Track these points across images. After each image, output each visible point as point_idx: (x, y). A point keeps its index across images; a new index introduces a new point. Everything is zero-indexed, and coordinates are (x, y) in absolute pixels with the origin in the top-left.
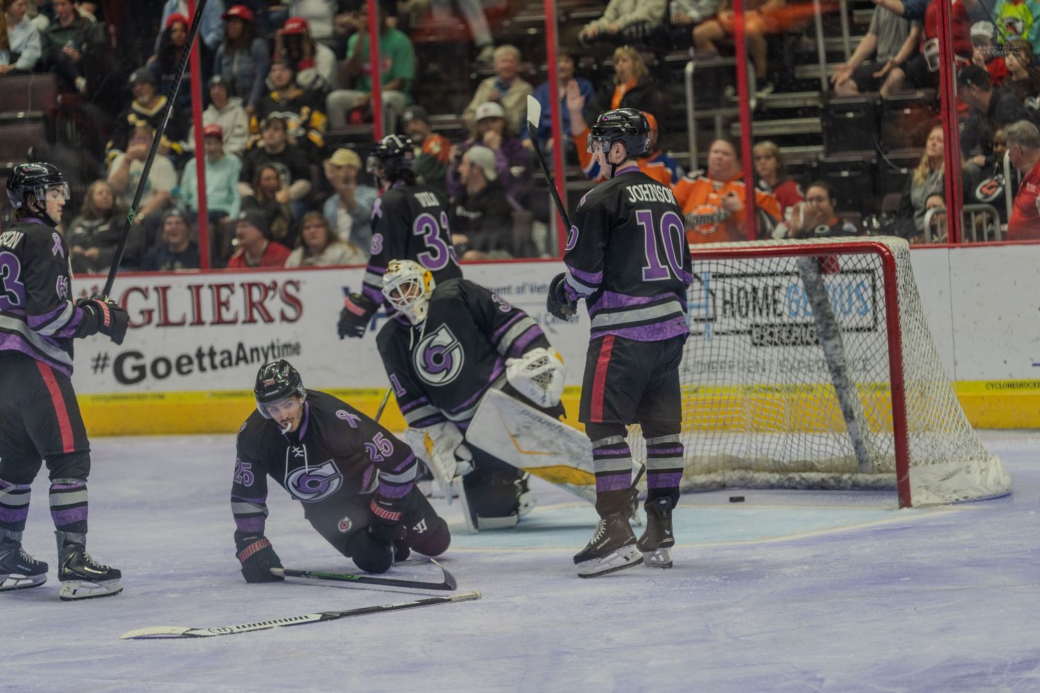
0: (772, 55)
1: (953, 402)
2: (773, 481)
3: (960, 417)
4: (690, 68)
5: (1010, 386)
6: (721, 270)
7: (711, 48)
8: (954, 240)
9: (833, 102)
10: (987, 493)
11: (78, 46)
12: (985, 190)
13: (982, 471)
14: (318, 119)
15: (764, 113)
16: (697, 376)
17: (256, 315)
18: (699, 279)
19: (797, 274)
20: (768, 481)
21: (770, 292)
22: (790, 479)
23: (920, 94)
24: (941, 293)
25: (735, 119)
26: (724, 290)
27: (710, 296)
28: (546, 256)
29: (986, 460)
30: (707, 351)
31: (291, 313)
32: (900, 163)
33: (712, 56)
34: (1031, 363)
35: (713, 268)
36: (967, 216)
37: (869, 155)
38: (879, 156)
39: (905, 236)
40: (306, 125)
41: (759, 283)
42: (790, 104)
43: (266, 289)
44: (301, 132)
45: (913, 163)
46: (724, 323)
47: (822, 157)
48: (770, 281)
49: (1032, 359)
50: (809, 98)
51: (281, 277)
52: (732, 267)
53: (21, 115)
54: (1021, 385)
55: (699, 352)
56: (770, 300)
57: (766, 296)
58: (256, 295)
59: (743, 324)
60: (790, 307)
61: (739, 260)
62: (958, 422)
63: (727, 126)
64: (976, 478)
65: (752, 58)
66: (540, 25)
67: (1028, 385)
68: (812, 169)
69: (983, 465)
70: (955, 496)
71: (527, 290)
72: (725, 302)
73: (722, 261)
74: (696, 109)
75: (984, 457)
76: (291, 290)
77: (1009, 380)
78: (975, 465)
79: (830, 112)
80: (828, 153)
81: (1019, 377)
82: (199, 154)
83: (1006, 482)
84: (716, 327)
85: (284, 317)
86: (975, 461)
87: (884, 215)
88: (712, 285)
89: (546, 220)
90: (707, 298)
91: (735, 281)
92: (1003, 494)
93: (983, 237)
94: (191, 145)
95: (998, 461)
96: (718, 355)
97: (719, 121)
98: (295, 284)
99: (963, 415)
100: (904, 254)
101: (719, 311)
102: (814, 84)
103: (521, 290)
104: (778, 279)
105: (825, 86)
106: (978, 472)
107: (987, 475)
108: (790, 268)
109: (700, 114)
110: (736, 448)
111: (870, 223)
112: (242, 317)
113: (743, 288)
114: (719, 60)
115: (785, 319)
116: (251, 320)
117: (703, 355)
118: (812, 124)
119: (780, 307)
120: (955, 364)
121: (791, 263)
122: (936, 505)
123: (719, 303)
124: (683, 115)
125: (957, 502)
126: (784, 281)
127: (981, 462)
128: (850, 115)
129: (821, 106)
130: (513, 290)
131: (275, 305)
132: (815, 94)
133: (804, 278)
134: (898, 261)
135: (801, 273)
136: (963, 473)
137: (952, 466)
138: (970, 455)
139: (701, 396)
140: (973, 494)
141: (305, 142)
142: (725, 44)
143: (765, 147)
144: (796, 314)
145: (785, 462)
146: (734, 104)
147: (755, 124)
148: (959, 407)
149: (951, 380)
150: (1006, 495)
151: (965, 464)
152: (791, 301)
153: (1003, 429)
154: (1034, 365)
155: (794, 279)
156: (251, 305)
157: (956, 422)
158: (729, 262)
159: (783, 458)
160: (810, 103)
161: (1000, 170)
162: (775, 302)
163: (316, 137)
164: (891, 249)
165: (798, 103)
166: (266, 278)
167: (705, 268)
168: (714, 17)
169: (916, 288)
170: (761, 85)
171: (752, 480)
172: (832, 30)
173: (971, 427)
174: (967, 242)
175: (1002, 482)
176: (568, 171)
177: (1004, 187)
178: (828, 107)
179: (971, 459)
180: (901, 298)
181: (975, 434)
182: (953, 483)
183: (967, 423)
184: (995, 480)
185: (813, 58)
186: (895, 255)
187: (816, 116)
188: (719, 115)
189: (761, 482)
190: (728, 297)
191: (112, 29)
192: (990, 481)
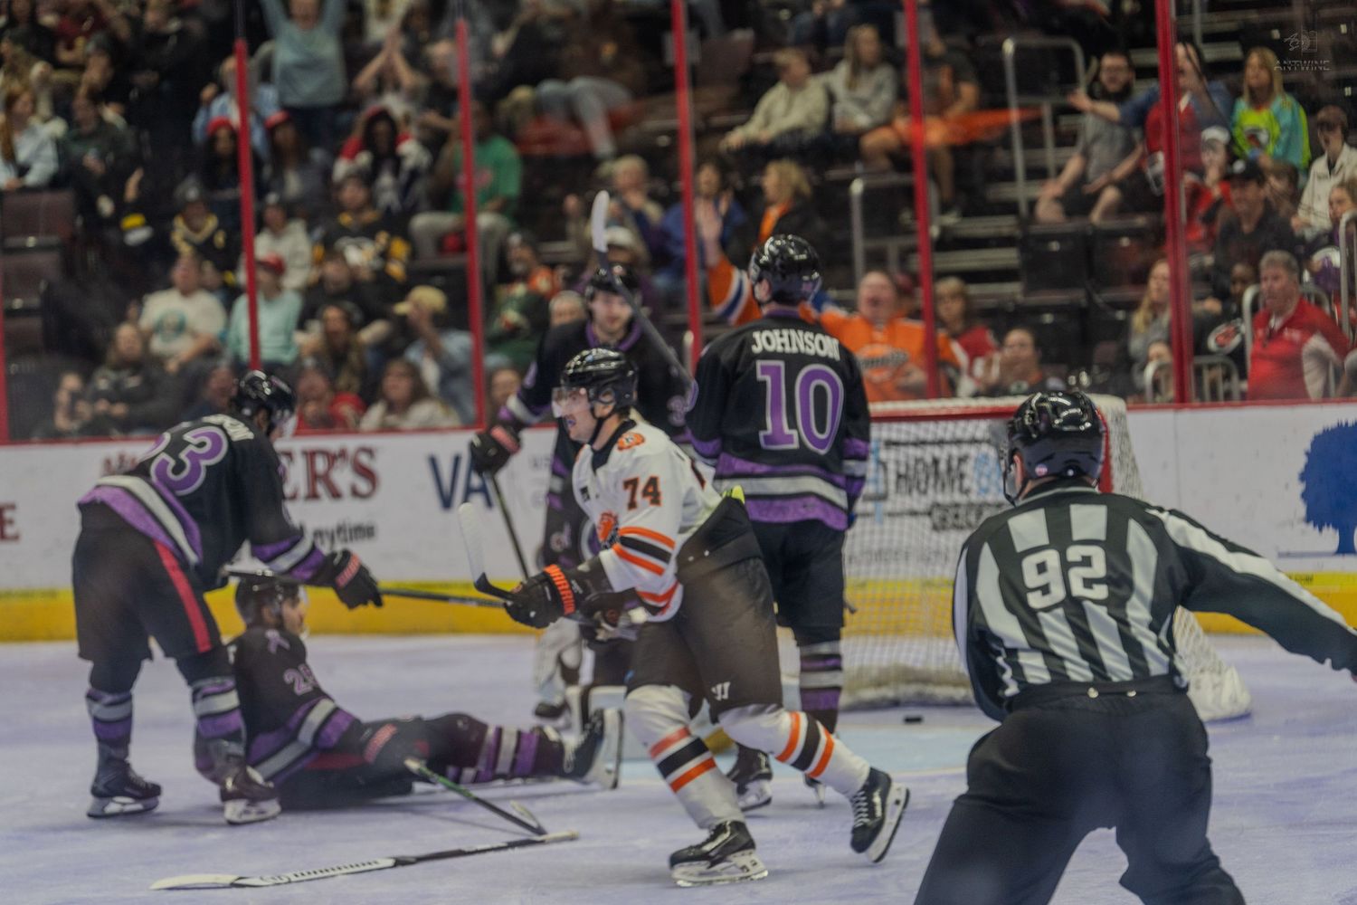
0: (960, 173)
2: (958, 697)
4: (857, 187)
6: (894, 436)
7: (884, 163)
8: (1182, 400)
10: (1221, 713)
11: (102, 157)
12: (1221, 339)
13: (1215, 686)
14: (399, 248)
15: (949, 242)
16: (863, 568)
17: (321, 489)
19: (988, 442)
20: (952, 698)
21: (955, 463)
23: (1141, 221)
24: (1165, 465)
25: (914, 250)
26: (897, 462)
27: (881, 467)
29: (1220, 673)
30: (877, 537)
31: (363, 486)
32: (1116, 306)
33: (883, 172)
35: (885, 435)
36: (1199, 372)
37: (1077, 296)
38: (1089, 297)
39: (1122, 395)
40: (385, 255)
41: (942, 453)
42: (980, 232)
43: (332, 458)
44: (377, 264)
45: (1132, 306)
46: (899, 502)
47: (1020, 298)
48: (955, 451)
50: (1005, 225)
51: (351, 443)
52: (908, 433)
53: (31, 241)
55: (867, 538)
56: (954, 474)
57: (949, 469)
58: (321, 465)
59: (921, 503)
60: (979, 483)
61: (917, 424)
63: (902, 259)
64: (1208, 695)
65: (934, 175)
66: (673, 133)
68: (1007, 312)
69: (1217, 679)
72: (899, 476)
73: (896, 425)
74: (865, 238)
75: (1217, 669)
76: (364, 459)
78: (1207, 678)
79: (1029, 241)
80: (1027, 292)
82: (252, 289)
83: (1244, 700)
84: (888, 506)
85: (355, 493)
86: (1207, 674)
87: (1096, 369)
88: (884, 456)
90: (877, 472)
91: (911, 450)
92: (1240, 715)
93: (1218, 398)
94: (242, 277)
95: (1236, 675)
96: (891, 542)
97: (892, 252)
98: (369, 452)
100: (1119, 418)
101: (892, 487)
102: (1010, 208)
104: (965, 449)
105: (1023, 209)
106: (1211, 687)
107: (1221, 691)
108: (979, 435)
109: (870, 244)
110: (912, 655)
111: (1078, 379)
112: (303, 491)
113: (922, 459)
114: (894, 178)
115: (974, 498)
116: (313, 496)
117: (871, 542)
118: (1007, 257)
119: (967, 483)
121: (981, 428)
123: (892, 477)
124: (847, 245)
126: (972, 451)
127: (1214, 674)
128: (1055, 246)
129: (1019, 234)
131: (344, 477)
132: (1011, 219)
133: (997, 447)
135: (994, 440)
138: (1201, 666)
139: (869, 592)
141: (381, 276)
142: (901, 158)
143: (950, 285)
144: (986, 491)
146: (908, 232)
147: (938, 256)
150: (1244, 717)
151: (1195, 678)
152: (981, 475)
154: (1279, 555)
155: (985, 448)
156: (314, 477)
158: (904, 427)
160: (1005, 231)
161: (1239, 314)
162: (962, 476)
163: (396, 269)
165: (992, 231)
166: (332, 443)
168: (888, 123)
169: (1133, 460)
170: (945, 208)
171: (931, 696)
172: (1033, 140)
173: (1201, 632)
174: (1196, 402)
175: (1240, 700)
177: (1243, 337)
178: (1027, 236)
179: (1202, 671)
180: (1117, 473)
181: (1207, 640)
183: (1196, 627)
184: (1230, 697)
185: (1008, 176)
186: (1109, 419)
187: (1012, 247)
188: (893, 246)
189: (942, 698)
190: (903, 471)
191: (146, 135)
192: (1225, 699)
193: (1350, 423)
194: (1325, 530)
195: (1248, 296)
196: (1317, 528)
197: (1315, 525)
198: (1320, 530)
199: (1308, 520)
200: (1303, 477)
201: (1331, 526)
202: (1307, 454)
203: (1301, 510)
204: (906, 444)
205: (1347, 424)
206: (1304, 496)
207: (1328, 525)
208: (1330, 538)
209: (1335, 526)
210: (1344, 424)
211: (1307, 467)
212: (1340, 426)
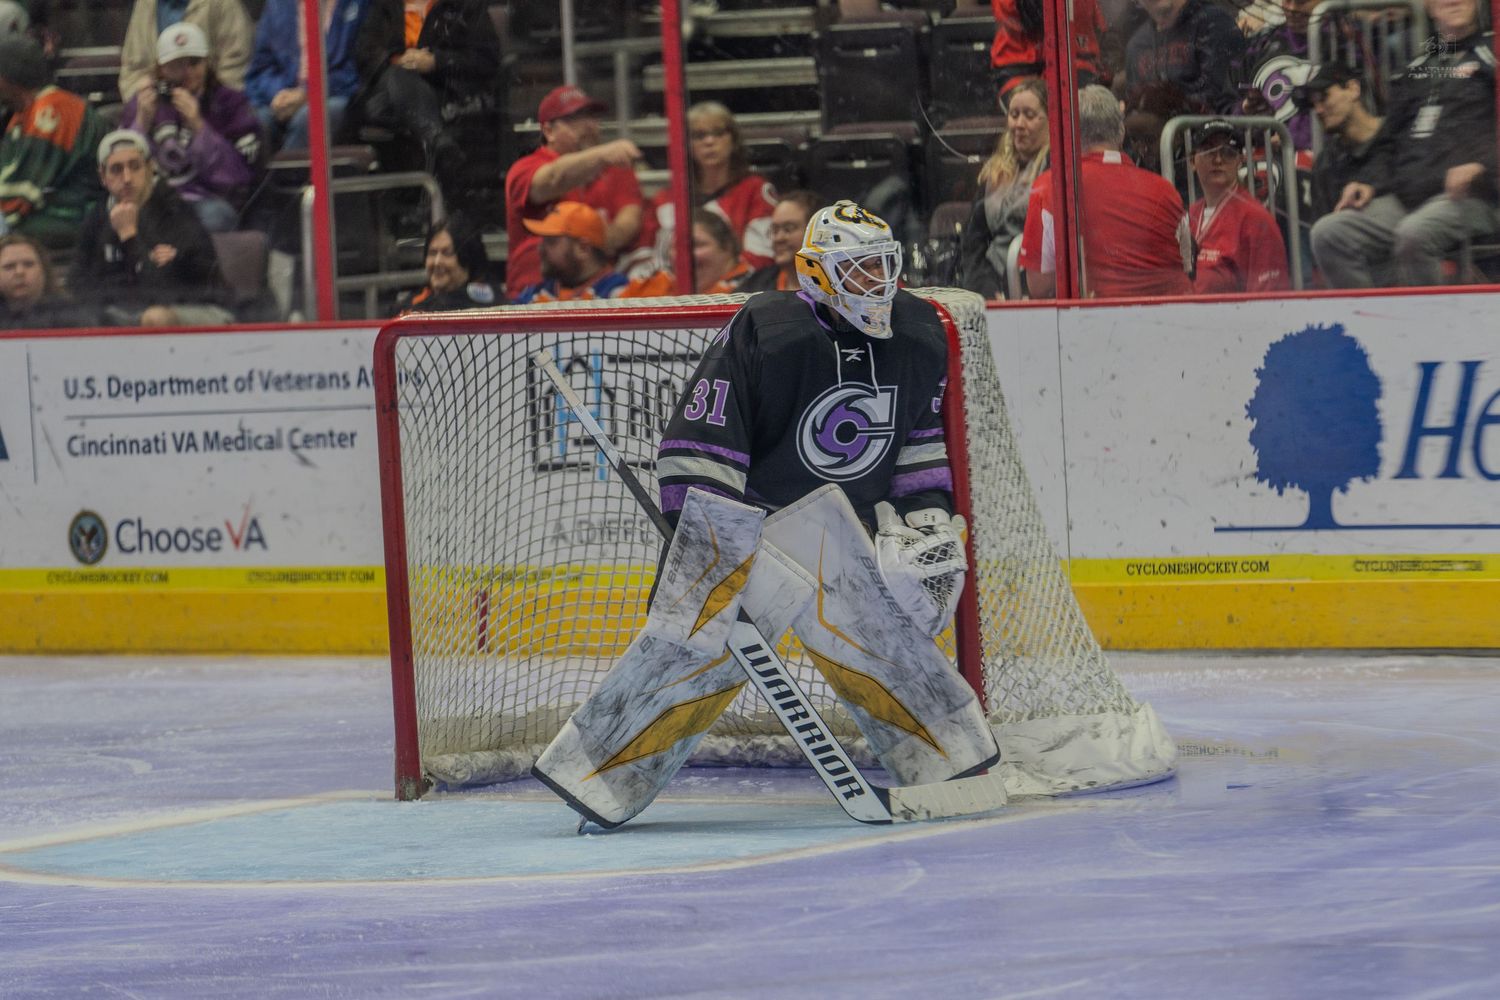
1: (1066, 602)
2: (725, 752)
3: (1079, 631)
5: (1173, 569)
6: (625, 349)
8: (1068, 293)
9: (837, 27)
10: (1129, 775)
13: (1122, 732)
15: (705, 47)
16: (579, 551)
18: (584, 364)
20: (714, 752)
22: (755, 748)
24: (1042, 392)
25: (655, 58)
26: (631, 391)
27: (605, 398)
28: (296, 318)
29: (1128, 712)
30: (599, 505)
32: (966, 145)
34: (1213, 525)
35: (611, 348)
37: (907, 130)
38: (925, 131)
42: (756, 30)
46: (632, 449)
47: (817, 132)
49: (1214, 520)
50: (793, 20)
52: (647, 346)
54: (1194, 568)
55: (584, 506)
61: (660, 331)
62: (1076, 641)
63: (637, 72)
64: (1110, 746)
67: (1207, 568)
68: (798, 154)
69: (1124, 722)
70: (1071, 782)
71: (257, 381)
72: (633, 411)
73: (627, 334)
74: (579, 38)
75: (1124, 706)
77: (1171, 558)
78: (1108, 720)
79: (833, 47)
80: (828, 124)
81: (1190, 553)
83: (1166, 752)
86: (1110, 713)
87: (935, 243)
88: (609, 379)
89: (294, 248)
90: (599, 403)
91: (651, 372)
92: (1161, 778)
95: (1151, 714)
96: (620, 512)
97: (621, 61)
99: (1085, 627)
100: (977, 323)
101: (622, 427)
103: (244, 383)
106: (1115, 734)
107: (1130, 742)
109: (585, 48)
113: (667, 382)
117: (590, 513)
118: (799, 70)
120: (1070, 528)
122: (1037, 797)
123: (622, 413)
124: (555, 51)
125: (1075, 793)
127: (1120, 715)
128: (871, 53)
129: (816, 35)
130: (230, 384)
132: (805, 11)
134: (964, 335)
136: (1087, 737)
137: (1066, 724)
138: (1100, 702)
139: (587, 586)
140: (1105, 778)
143: (709, 114)
145: (746, 714)
146: (650, 30)
147: (691, 68)
148: (1078, 611)
149: (1061, 559)
150: (1164, 781)
151: (1090, 720)
153: (1159, 651)
154: (1217, 530)
157: (1072, 639)
158: (641, 335)
159: (743, 708)
160: (795, 29)
164: (953, 312)
165: (774, 29)
167: (596, 345)
169: (997, 386)
173: (1099, 650)
174: (1091, 298)
175: (1159, 755)
176: (335, 156)
178: (829, 39)
179: (1102, 710)
180: (969, 405)
181: (1109, 661)
182: (1065, 757)
183: (1092, 641)
184: (1145, 750)
186: (960, 323)
187: (807, 54)
188: (622, 52)
189: (701, 753)
190: (639, 400)
192: (1137, 752)
193: (1327, 326)
194: (1287, 491)
195: (1169, 131)
196: (1275, 489)
197: (1271, 486)
198: (1281, 493)
199: (1260, 476)
200: (1253, 410)
201: (1297, 486)
202: (1259, 373)
203: (1251, 460)
204: (642, 359)
205: (1320, 325)
206: (1255, 438)
207: (1292, 486)
208: (1295, 504)
209: (1303, 488)
210: (1316, 327)
211: (1258, 391)
212: (1310, 331)
